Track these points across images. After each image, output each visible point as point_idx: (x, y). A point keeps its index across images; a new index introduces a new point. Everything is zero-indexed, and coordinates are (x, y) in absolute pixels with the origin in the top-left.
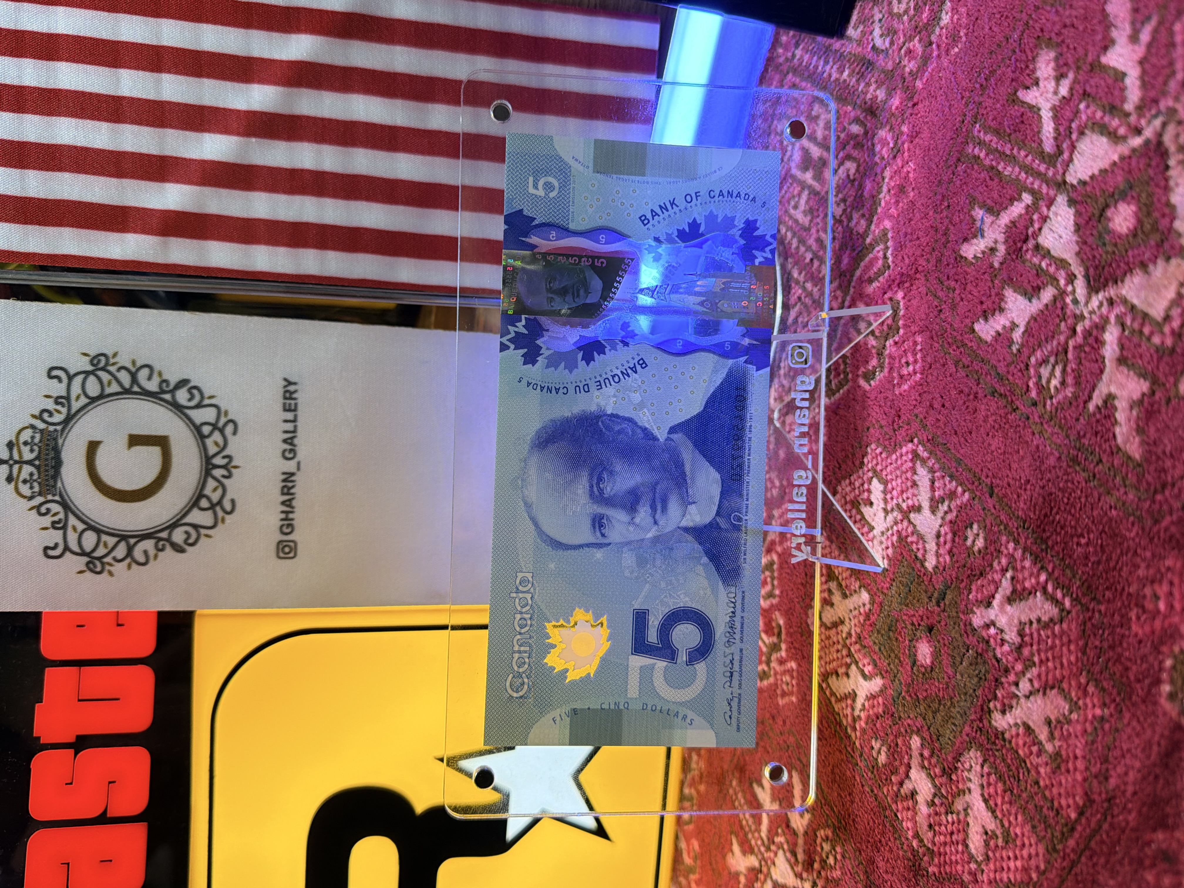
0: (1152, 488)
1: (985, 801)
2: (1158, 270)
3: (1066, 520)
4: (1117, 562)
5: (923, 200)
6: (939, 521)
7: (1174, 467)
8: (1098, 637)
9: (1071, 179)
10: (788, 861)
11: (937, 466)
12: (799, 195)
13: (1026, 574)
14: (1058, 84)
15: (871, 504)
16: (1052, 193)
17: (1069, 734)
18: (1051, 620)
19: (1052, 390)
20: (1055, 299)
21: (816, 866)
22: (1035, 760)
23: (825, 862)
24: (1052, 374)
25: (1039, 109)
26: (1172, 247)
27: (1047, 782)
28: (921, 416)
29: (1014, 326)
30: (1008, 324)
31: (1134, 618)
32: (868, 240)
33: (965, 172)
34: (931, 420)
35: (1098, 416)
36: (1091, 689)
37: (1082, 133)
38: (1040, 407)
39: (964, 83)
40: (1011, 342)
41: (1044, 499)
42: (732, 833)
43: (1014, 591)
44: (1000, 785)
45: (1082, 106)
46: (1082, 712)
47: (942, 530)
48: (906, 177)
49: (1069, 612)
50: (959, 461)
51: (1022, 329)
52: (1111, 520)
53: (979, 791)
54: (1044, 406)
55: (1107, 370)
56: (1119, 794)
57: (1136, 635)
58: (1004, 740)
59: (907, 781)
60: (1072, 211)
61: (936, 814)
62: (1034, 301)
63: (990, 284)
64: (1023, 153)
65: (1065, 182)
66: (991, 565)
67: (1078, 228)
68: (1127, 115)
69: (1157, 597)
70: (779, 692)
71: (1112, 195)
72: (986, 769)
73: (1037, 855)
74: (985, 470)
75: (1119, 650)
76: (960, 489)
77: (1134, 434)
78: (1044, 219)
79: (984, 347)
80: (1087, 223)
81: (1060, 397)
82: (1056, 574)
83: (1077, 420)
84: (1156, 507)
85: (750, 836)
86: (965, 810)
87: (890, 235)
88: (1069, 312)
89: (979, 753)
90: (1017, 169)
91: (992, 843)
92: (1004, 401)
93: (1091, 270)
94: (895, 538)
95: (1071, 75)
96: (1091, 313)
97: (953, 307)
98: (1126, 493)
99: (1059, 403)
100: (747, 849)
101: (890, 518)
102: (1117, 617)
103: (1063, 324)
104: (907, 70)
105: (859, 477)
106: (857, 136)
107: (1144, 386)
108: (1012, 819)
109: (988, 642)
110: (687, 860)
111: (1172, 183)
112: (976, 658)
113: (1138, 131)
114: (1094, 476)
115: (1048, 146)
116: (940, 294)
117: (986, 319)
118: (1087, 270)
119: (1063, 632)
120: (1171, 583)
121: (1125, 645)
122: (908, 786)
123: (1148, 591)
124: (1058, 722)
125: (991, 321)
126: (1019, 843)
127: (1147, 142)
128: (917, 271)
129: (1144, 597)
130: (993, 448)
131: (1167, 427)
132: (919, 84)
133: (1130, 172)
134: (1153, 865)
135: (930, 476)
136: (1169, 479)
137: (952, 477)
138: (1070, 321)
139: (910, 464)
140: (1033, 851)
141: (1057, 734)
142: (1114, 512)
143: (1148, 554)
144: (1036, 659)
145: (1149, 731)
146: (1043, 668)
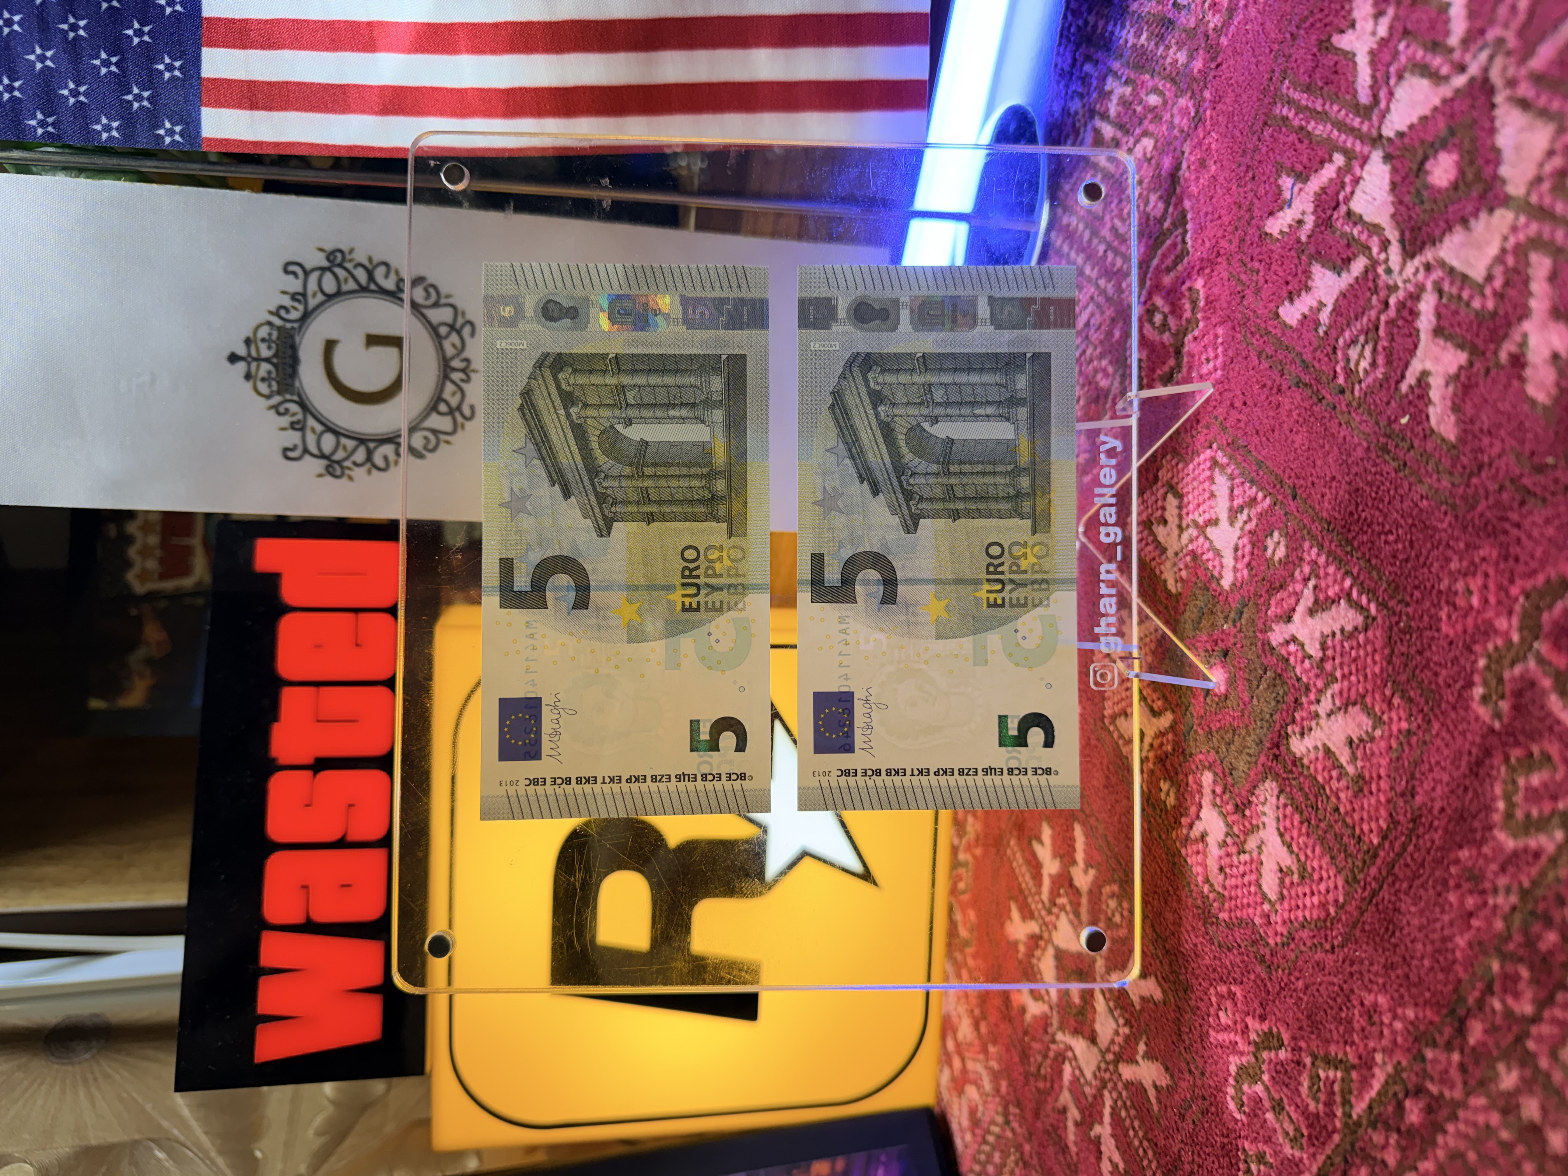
0: (1468, 471)
1: (1281, 835)
2: (1480, 225)
3: (1373, 516)
4: (1427, 558)
5: (1226, 174)
6: (1238, 533)
7: (1491, 445)
8: (1405, 643)
9: (1388, 131)
10: (1071, 922)
11: (1236, 472)
13: (1330, 579)
14: (1376, 24)
15: (1165, 522)
16: (1366, 149)
17: (1373, 754)
18: (1356, 628)
19: (1361, 374)
20: (1366, 271)
22: (1334, 784)
23: (1110, 919)
24: (1361, 355)
25: (1354, 55)
26: (1496, 197)
27: (1349, 807)
28: (1221, 418)
29: (1322, 305)
30: (1315, 304)
31: (1444, 618)
32: (1166, 225)
33: (1272, 136)
34: (1232, 421)
35: (1411, 397)
37: (1400, 77)
38: (1348, 394)
39: (1273, 35)
40: (1317, 323)
41: (1350, 495)
42: (1011, 898)
43: (1316, 601)
44: (1297, 817)
45: (1402, 46)
46: (1386, 727)
47: (1240, 542)
48: (1209, 149)
49: (1374, 619)
50: (1260, 464)
51: (1330, 308)
52: (1421, 510)
53: (1274, 824)
54: (1353, 392)
55: (1422, 344)
56: (1425, 812)
57: (1447, 636)
58: (1302, 766)
59: (1197, 823)
60: (1387, 168)
61: (1228, 855)
62: (1344, 275)
63: (1296, 261)
64: (1335, 108)
65: (1380, 136)
66: (1292, 575)
67: (1394, 186)
68: (1451, 50)
69: (1470, 592)
71: (1432, 145)
72: (1282, 800)
73: (1336, 887)
74: (1288, 471)
75: (1428, 654)
76: (1260, 495)
77: (1448, 411)
78: (1357, 181)
79: (1288, 332)
80: (1404, 179)
81: (1370, 380)
82: (1362, 577)
83: (1388, 403)
84: (1470, 491)
85: (1030, 900)
86: (1259, 847)
87: (1189, 216)
88: (1381, 283)
89: (1274, 784)
90: (1329, 127)
91: (1287, 881)
92: (1309, 391)
93: (1407, 234)
94: (1189, 557)
95: (1391, 11)
96: (1405, 282)
97: (1258, 291)
98: (1439, 480)
99: (1368, 387)
100: (1027, 914)
101: (1185, 535)
102: (1426, 618)
103: (1374, 298)
104: (1211, 25)
105: (1153, 494)
106: (1155, 107)
107: (1462, 357)
108: (1309, 852)
109: (1287, 660)
110: (963, 933)
111: (1498, 124)
112: (1275, 679)
113: (1462, 68)
114: (1405, 465)
115: (1364, 97)
116: (1243, 277)
117: (1291, 301)
118: (1402, 234)
119: (1367, 641)
120: (1486, 575)
121: (1434, 648)
122: (1199, 827)
123: (1460, 586)
124: (1361, 740)
125: (1297, 302)
126: (1316, 877)
127: (1472, 80)
128: (1218, 255)
129: (1456, 593)
130: (1296, 445)
131: (1486, 401)
132: (1224, 41)
133: (1452, 116)
134: (1458, 886)
135: (1229, 484)
136: (1486, 459)
137: (1252, 482)
138: (1383, 294)
140: (1331, 885)
141: (1359, 754)
142: (1425, 502)
143: (1462, 545)
144: (1338, 674)
145: (1459, 740)
146: (1346, 683)
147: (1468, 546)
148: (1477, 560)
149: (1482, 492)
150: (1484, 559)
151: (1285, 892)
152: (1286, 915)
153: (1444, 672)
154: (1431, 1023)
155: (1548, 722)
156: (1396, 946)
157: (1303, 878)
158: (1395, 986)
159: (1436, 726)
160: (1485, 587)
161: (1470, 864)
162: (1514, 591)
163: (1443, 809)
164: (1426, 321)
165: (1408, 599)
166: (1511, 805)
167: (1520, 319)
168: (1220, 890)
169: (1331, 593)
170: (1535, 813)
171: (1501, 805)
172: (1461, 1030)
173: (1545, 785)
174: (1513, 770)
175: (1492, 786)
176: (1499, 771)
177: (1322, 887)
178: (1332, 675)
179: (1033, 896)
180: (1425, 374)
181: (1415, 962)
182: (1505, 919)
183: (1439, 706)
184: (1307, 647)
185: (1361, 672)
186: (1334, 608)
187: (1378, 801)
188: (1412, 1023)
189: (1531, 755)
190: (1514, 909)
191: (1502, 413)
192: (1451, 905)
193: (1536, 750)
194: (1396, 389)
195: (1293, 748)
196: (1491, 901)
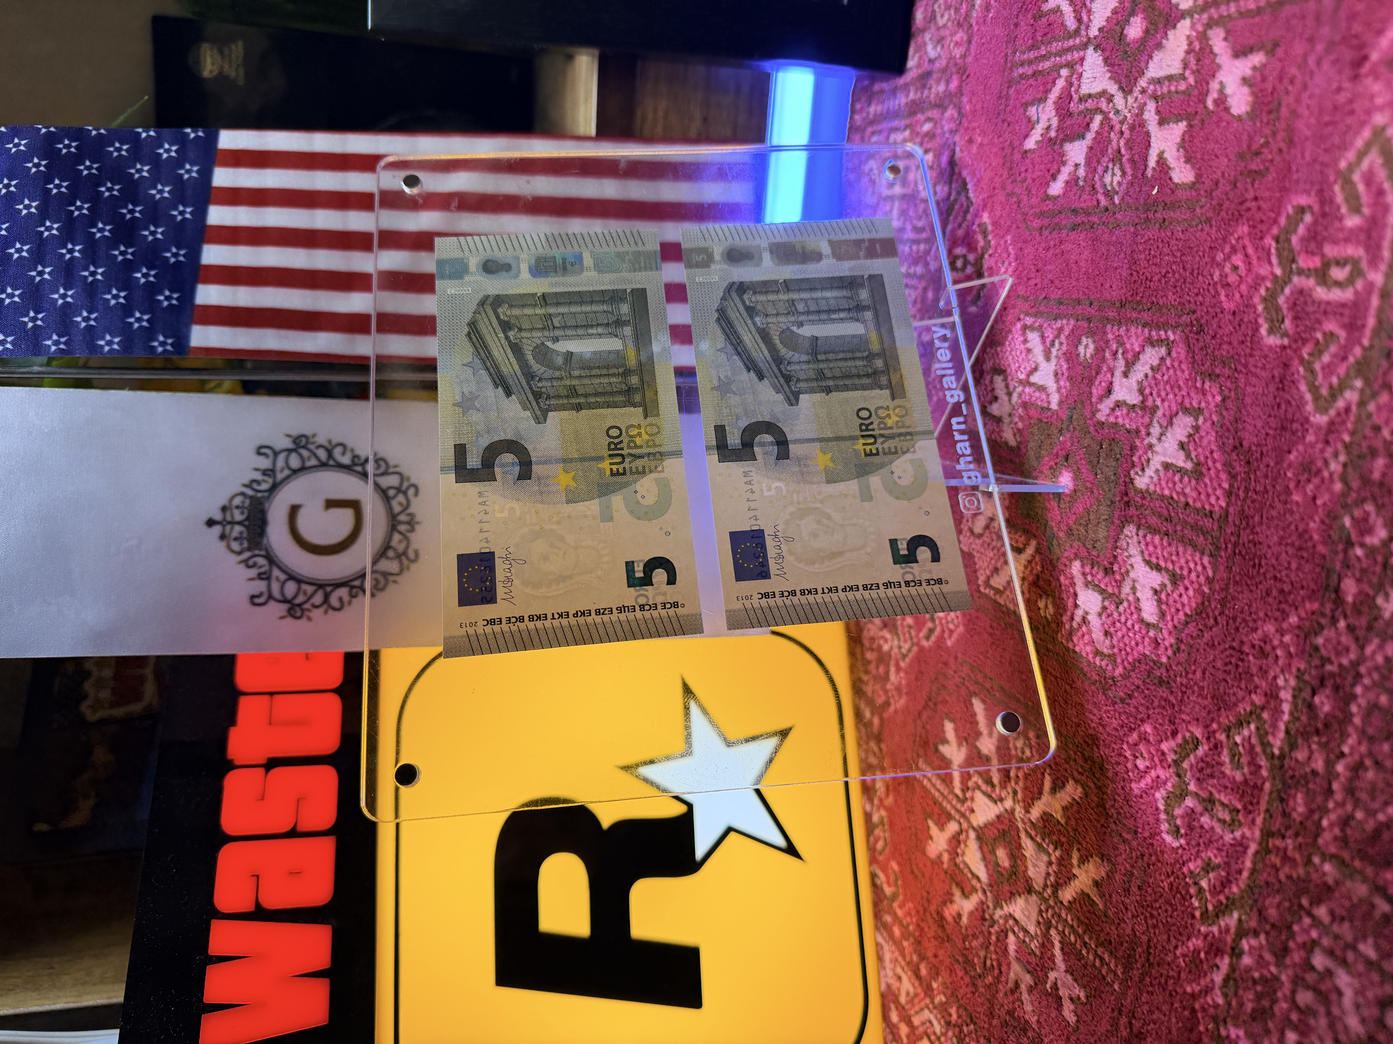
0: (1209, 191)
1: (1148, 563)
2: (1170, 40)
3: (1151, 272)
4: (1199, 268)
5: (989, 136)
6: (1054, 361)
8: (1201, 339)
9: (1093, 33)
10: (985, 794)
11: (1042, 321)
13: (1133, 340)
15: (996, 398)
16: (1082, 53)
17: (1201, 439)
18: (1162, 359)
19: (1117, 187)
20: (1102, 122)
21: (1013, 772)
22: (1179, 487)
24: (1113, 176)
25: (1058, 7)
26: (1175, 18)
27: (1195, 495)
28: (1022, 294)
29: (1077, 166)
30: (1072, 169)
31: (1224, 299)
32: (953, 197)
33: (1015, 91)
35: (1155, 175)
36: (1207, 385)
40: (1077, 180)
42: (927, 818)
43: (1127, 363)
44: (1156, 538)
46: (1206, 411)
47: (1059, 366)
48: (973, 129)
49: (1173, 341)
51: (1083, 164)
53: (1140, 559)
54: (1114, 204)
55: (1153, 137)
56: (1254, 448)
57: (1230, 310)
58: (1150, 494)
59: (1076, 612)
60: (1098, 54)
61: (1109, 616)
62: (1087, 136)
63: (1052, 152)
64: (1054, 45)
65: (1089, 39)
66: (1103, 359)
69: (1237, 268)
71: (1124, 19)
72: (1141, 534)
75: (1220, 333)
76: (1065, 322)
77: (1185, 165)
78: (1080, 76)
79: (1058, 201)
80: (1112, 52)
81: (1123, 187)
82: (1155, 320)
83: (1141, 190)
84: (1215, 202)
85: (945, 804)
86: (1133, 588)
87: (968, 180)
88: (1114, 123)
89: (1132, 526)
90: (1052, 59)
91: (1163, 596)
96: (1130, 110)
97: (1029, 191)
99: (1124, 191)
100: (945, 821)
102: (1211, 310)
103: (1112, 134)
105: (984, 382)
106: (929, 131)
107: (1183, 126)
108: (1174, 558)
109: (1117, 423)
112: (1110, 446)
115: (1072, 25)
116: (1016, 190)
117: (1055, 180)
118: (1120, 83)
121: (1223, 326)
122: (1079, 614)
123: (1227, 269)
125: (1059, 177)
126: (1185, 573)
128: (995, 189)
129: (1226, 275)
132: (968, 59)
134: (1298, 484)
135: (1039, 333)
137: (1055, 319)
138: (1116, 129)
139: (1022, 339)
140: (1199, 568)
141: (1191, 447)
144: (1158, 402)
145: (1263, 375)
146: (1166, 404)
147: (1225, 238)
148: (1234, 242)
149: (1223, 196)
150: (1239, 238)
151: (1164, 607)
152: (1170, 626)
153: (1236, 337)
154: (1313, 613)
155: (1321, 309)
156: (1265, 573)
157: (1175, 583)
158: (1275, 608)
159: (1242, 379)
160: (1246, 255)
161: (1300, 459)
162: (1267, 242)
163: (1267, 434)
164: (1152, 122)
165: (1193, 307)
166: (1316, 390)
167: (1214, 75)
168: (1110, 652)
169: (1136, 348)
170: (1335, 381)
171: (1309, 396)
173: (1335, 355)
174: (1308, 364)
175: (1297, 389)
176: (1299, 373)
177: (1193, 577)
178: (1154, 406)
179: (947, 798)
180: (1161, 154)
181: (1284, 573)
182: (1342, 478)
183: (1240, 362)
184: (1129, 402)
185: (1175, 387)
186: (1141, 357)
187: (1217, 471)
188: (1298, 627)
192: (1297, 503)
193: (1319, 336)
194: (1144, 177)
195: (1139, 486)
196: (1326, 474)
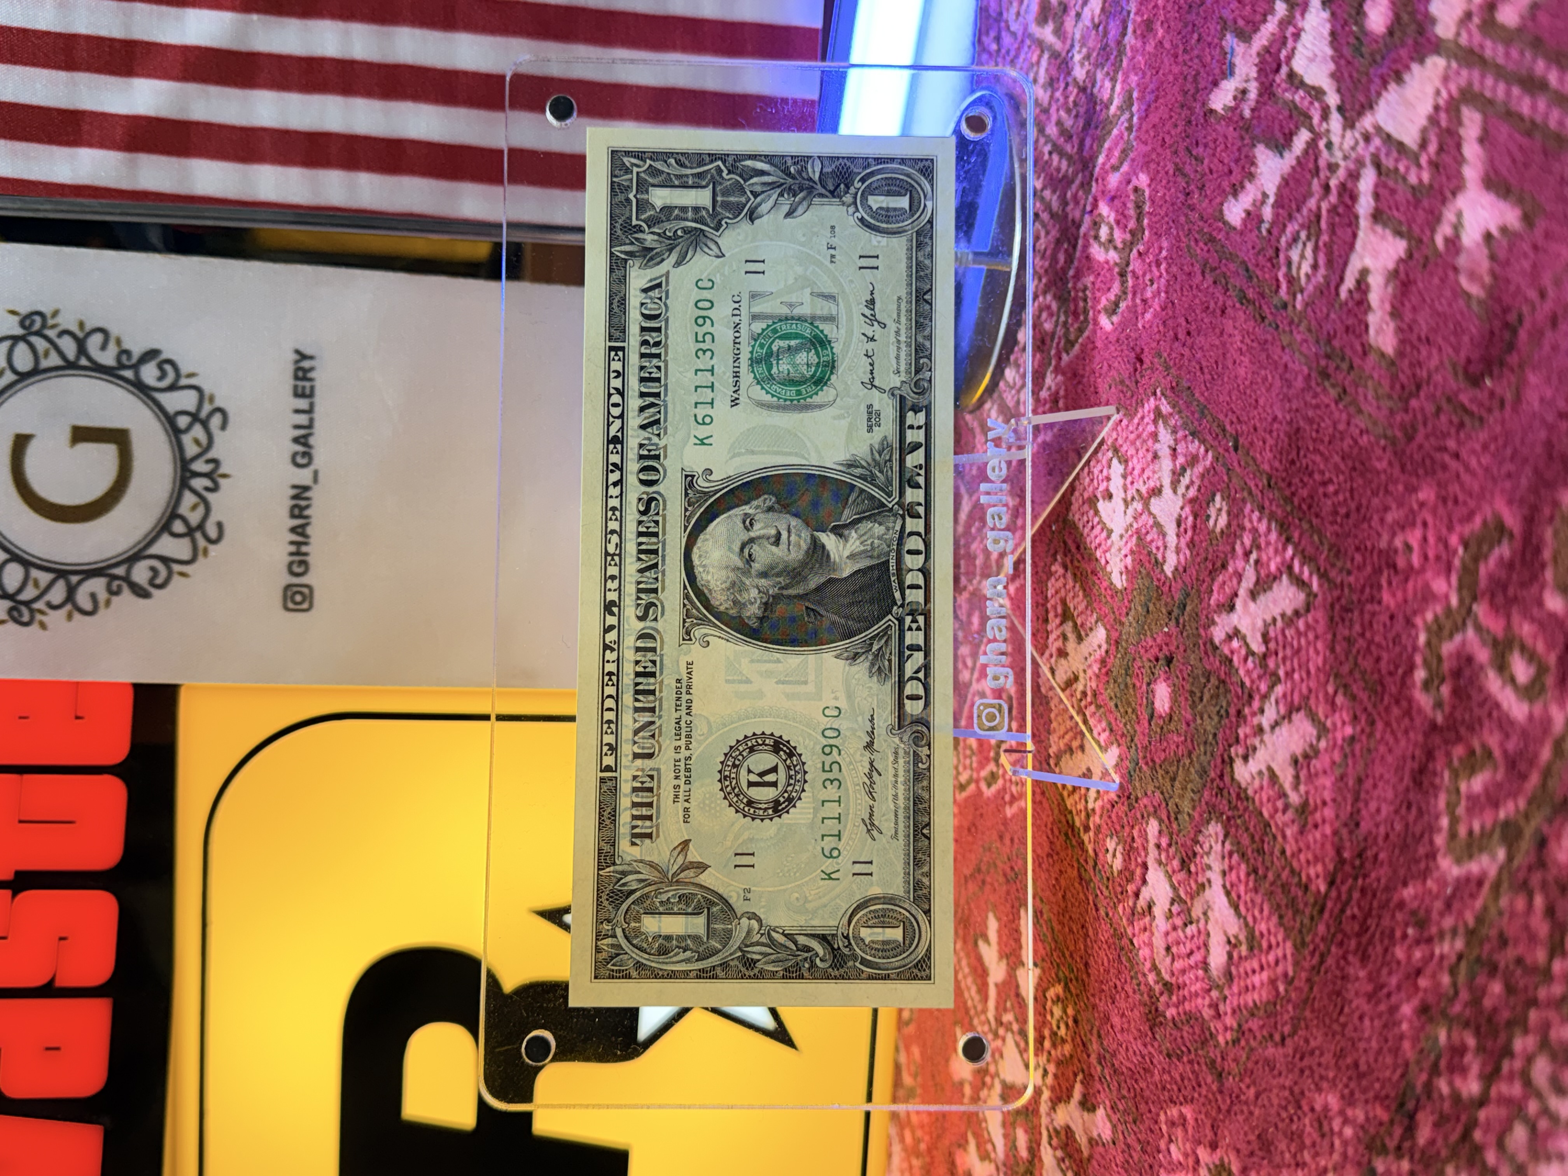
1: (1228, 894)
2: (1413, 78)
5: (1173, 37)
7: (1429, 356)
8: (1347, 623)
10: (1017, 1047)
12: (1038, 63)
15: (1110, 496)
19: (1303, 280)
21: (1047, 1044)
23: (1055, 1034)
24: (1302, 256)
26: (1427, 42)
27: (1295, 848)
28: (1163, 352)
32: (1112, 110)
34: (1175, 357)
35: (1350, 304)
36: (1340, 699)
38: (1290, 308)
41: (1290, 438)
44: (1243, 866)
46: (1330, 736)
49: (1316, 596)
50: (1202, 409)
52: (1361, 448)
55: (1361, 234)
57: (1388, 608)
58: (1247, 799)
59: (1143, 889)
62: (1286, 154)
63: (1240, 143)
67: (1333, 37)
70: (1007, 798)
73: (1285, 956)
74: (1230, 414)
77: (1388, 318)
81: (1311, 288)
82: (1303, 542)
83: (1328, 315)
86: (1205, 914)
87: (1135, 96)
88: (1322, 163)
91: (1235, 955)
92: (1253, 308)
94: (1134, 539)
97: (1203, 184)
98: (1377, 408)
101: (1130, 511)
102: (1368, 588)
103: (1315, 181)
105: (1098, 461)
108: (1257, 913)
112: (1218, 688)
114: (1345, 391)
116: (1188, 169)
118: (1342, 97)
119: (1308, 626)
120: (1425, 524)
121: (1375, 626)
124: (1306, 756)
126: (1265, 944)
128: (1162, 143)
129: (1396, 551)
130: (1239, 381)
131: (1424, 301)
136: (1424, 374)
138: (1322, 175)
139: (1151, 428)
141: (1303, 774)
142: (1364, 437)
143: (1400, 488)
144: (1281, 672)
145: (1403, 743)
146: (1289, 683)
147: (1406, 488)
148: (1415, 507)
149: (1419, 417)
150: (1422, 505)
151: (1233, 969)
152: (1235, 1003)
153: (1385, 656)
154: (1381, 1124)
155: (1487, 707)
156: (1344, 1026)
157: (1251, 948)
158: (1345, 1080)
159: (1380, 725)
160: (1425, 539)
161: (1415, 904)
162: (1454, 540)
163: (1387, 836)
164: (1365, 205)
165: (1348, 565)
166: (1454, 821)
167: (1454, 194)
168: (1167, 977)
169: (1273, 567)
170: (1476, 827)
171: (1445, 822)
172: (1410, 1130)
173: (1486, 789)
174: (1455, 775)
175: (1436, 799)
176: (1442, 777)
177: (1271, 958)
178: (1275, 674)
179: (977, 1014)
180: (1364, 272)
181: (1362, 1045)
182: (1453, 971)
183: (1382, 700)
184: (1249, 640)
185: (1304, 668)
186: (1275, 586)
187: (1324, 836)
188: (1362, 1127)
189: (1472, 752)
190: (1460, 957)
191: (1439, 314)
192: (1399, 963)
193: (1476, 745)
194: (1337, 294)
195: (1237, 776)
196: (1437, 952)
